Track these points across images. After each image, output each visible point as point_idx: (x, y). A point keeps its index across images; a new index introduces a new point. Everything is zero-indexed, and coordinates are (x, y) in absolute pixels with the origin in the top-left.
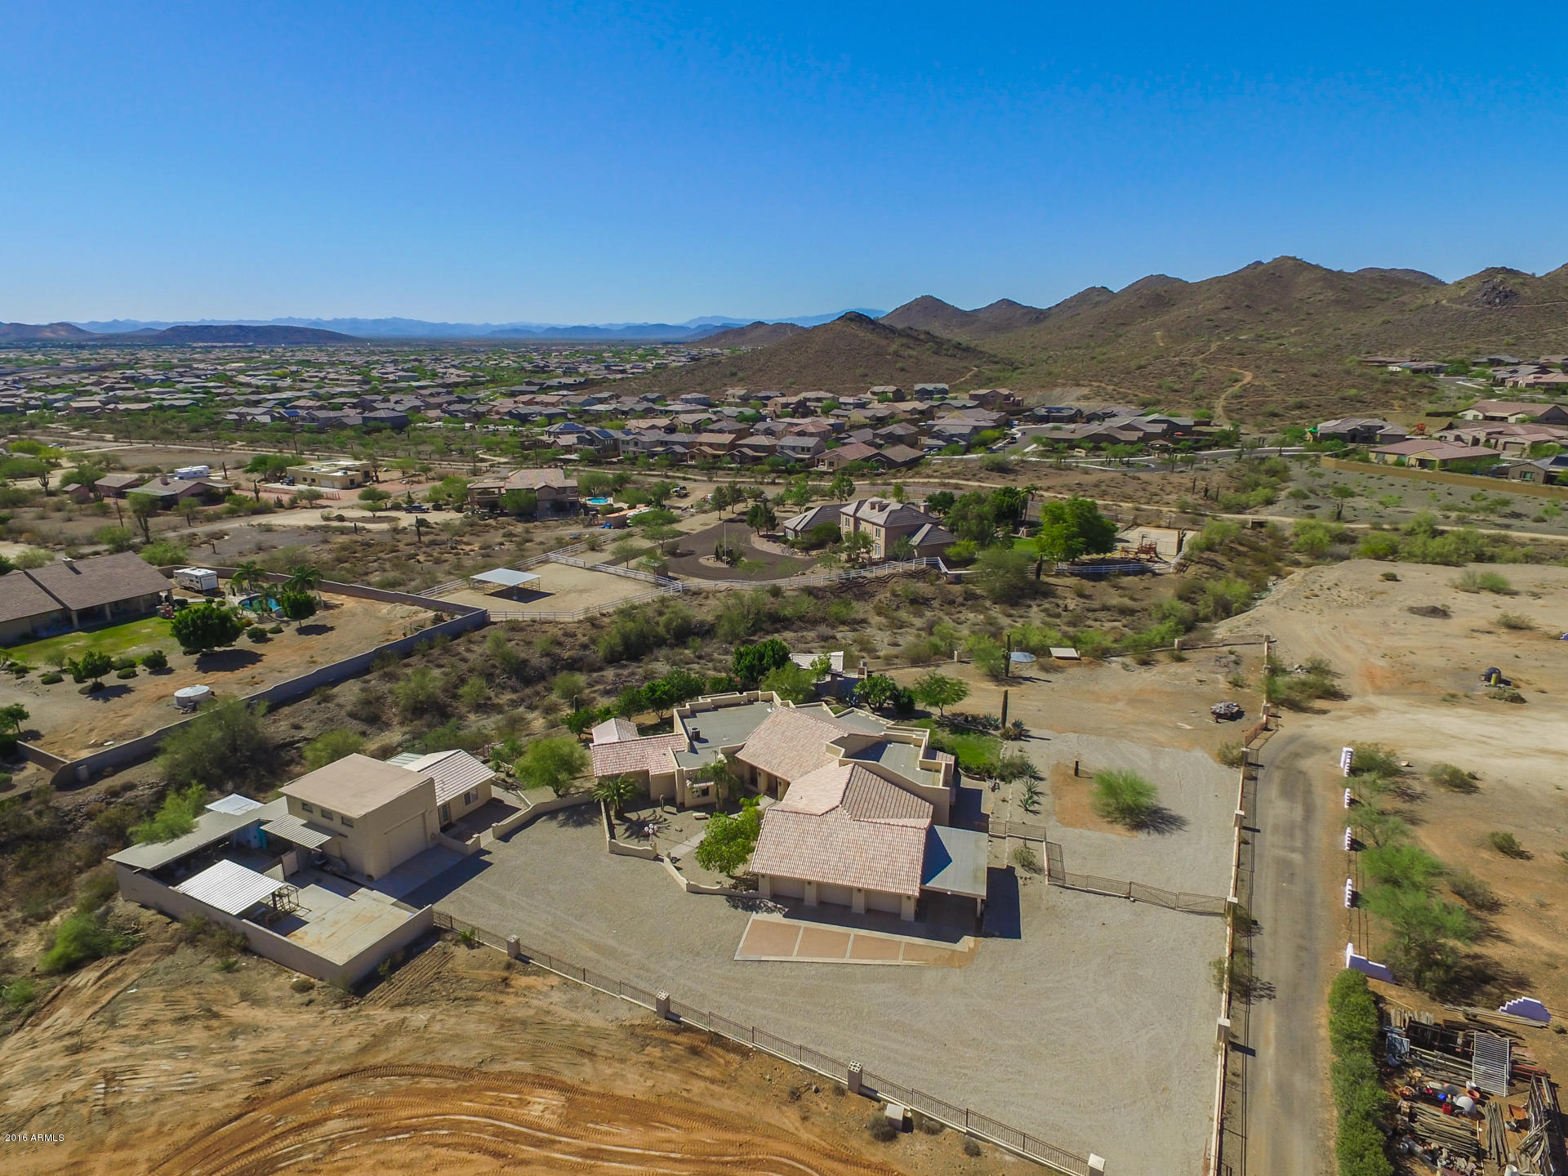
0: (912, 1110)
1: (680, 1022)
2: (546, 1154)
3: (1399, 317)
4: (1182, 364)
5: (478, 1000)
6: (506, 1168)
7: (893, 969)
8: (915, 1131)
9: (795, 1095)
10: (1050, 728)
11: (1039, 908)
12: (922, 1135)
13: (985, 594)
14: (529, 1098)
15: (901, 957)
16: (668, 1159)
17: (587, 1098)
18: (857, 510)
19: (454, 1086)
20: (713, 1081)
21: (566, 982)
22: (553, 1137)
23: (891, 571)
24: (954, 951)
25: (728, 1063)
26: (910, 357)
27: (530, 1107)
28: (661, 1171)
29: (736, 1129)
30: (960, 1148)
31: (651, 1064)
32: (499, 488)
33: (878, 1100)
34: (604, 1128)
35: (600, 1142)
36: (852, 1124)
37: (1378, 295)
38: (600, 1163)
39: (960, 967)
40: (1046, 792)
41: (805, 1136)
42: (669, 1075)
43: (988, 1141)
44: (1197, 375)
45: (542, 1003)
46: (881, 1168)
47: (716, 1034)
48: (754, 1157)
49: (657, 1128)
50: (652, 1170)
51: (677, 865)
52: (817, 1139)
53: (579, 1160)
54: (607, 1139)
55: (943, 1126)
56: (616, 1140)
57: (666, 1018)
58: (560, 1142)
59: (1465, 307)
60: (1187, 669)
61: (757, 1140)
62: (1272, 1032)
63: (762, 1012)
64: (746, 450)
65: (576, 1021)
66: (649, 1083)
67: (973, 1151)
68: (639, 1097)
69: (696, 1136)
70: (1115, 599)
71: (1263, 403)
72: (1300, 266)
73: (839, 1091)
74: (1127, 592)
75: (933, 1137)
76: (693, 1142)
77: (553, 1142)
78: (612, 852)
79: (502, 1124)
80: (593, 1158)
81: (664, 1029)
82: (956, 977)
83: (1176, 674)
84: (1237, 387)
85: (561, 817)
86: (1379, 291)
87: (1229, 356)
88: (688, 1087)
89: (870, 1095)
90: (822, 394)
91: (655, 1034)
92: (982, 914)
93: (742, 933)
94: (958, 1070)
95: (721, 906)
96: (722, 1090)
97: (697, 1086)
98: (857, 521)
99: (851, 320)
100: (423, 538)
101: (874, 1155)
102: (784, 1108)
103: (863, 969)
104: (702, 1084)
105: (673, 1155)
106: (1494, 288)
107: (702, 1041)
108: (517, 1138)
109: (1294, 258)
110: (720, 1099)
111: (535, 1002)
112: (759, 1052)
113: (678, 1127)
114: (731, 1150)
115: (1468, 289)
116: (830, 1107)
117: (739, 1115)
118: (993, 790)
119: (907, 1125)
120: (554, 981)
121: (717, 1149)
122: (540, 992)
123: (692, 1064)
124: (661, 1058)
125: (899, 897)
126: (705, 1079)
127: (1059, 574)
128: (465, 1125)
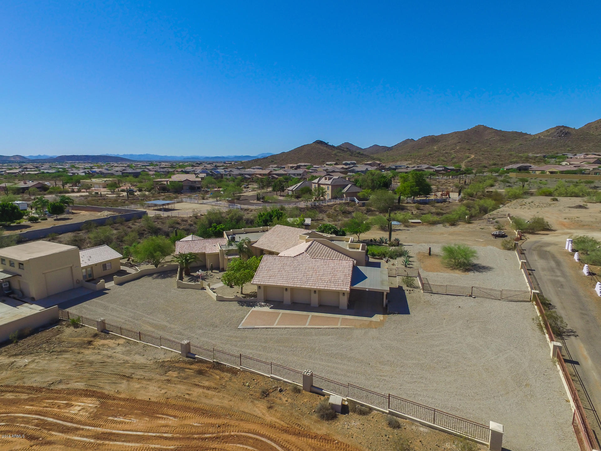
0: (348, 400)
1: (195, 358)
2: (68, 437)
3: (526, 143)
4: (446, 153)
5: (68, 352)
6: (34, 447)
7: (334, 330)
8: (350, 413)
9: (265, 394)
10: (413, 242)
11: (420, 302)
12: (356, 416)
13: (375, 209)
14: (73, 403)
15: (339, 324)
16: (161, 437)
17: (116, 402)
18: (319, 181)
19: (27, 397)
20: (208, 388)
21: (128, 342)
22: (79, 426)
23: (334, 203)
24: (371, 321)
25: (221, 378)
26: (341, 156)
27: (71, 408)
28: (153, 446)
29: (218, 416)
30: (384, 424)
31: (169, 381)
32: (167, 181)
33: (323, 395)
34: (121, 419)
35: (113, 428)
36: (304, 410)
37: (515, 138)
38: (107, 442)
39: (376, 328)
40: (415, 261)
41: (269, 418)
42: (179, 386)
43: (406, 418)
44: (453, 156)
45: (110, 353)
46: (326, 439)
47: (217, 363)
48: (227, 434)
49: (160, 418)
50: (146, 445)
51: (214, 291)
52: (278, 421)
53: (92, 441)
54: (120, 426)
55: (371, 409)
56: (126, 427)
57: (187, 357)
58: (83, 429)
59: (551, 138)
60: (474, 225)
61: (233, 422)
62: (585, 353)
63: (251, 351)
64: (274, 176)
65: (127, 361)
66: (163, 391)
67: (395, 425)
68: (153, 399)
69: (186, 422)
70: (434, 210)
71: (480, 164)
72: (485, 128)
73: (297, 390)
74: (439, 208)
75: (364, 417)
76: (183, 426)
77: (77, 429)
78: (179, 287)
79: (46, 418)
80: (105, 439)
81: (184, 362)
82: (373, 332)
83: (469, 227)
84: (469, 159)
85: (155, 276)
86: (516, 137)
87: (464, 150)
88: (190, 392)
89: (318, 392)
90: (306, 164)
91: (177, 365)
92: (386, 306)
93: (245, 316)
94: (379, 377)
95: (235, 306)
96: (214, 393)
97: (197, 391)
98: (319, 185)
99: (318, 143)
100: (129, 198)
101: (320, 429)
102: (256, 402)
103: (316, 330)
104: (201, 390)
105: (165, 435)
106: (561, 131)
107: (207, 367)
108: (51, 427)
109: (483, 126)
110: (211, 398)
111: (105, 352)
112: (245, 371)
113: (175, 417)
114: (211, 430)
115: (550, 132)
116: (289, 400)
117: (222, 408)
118: (387, 262)
119: (344, 409)
120: (121, 341)
121: (200, 430)
122: (109, 347)
123: (196, 380)
124: (177, 377)
125: (337, 293)
126: (204, 387)
127: (407, 203)
128: (19, 419)
